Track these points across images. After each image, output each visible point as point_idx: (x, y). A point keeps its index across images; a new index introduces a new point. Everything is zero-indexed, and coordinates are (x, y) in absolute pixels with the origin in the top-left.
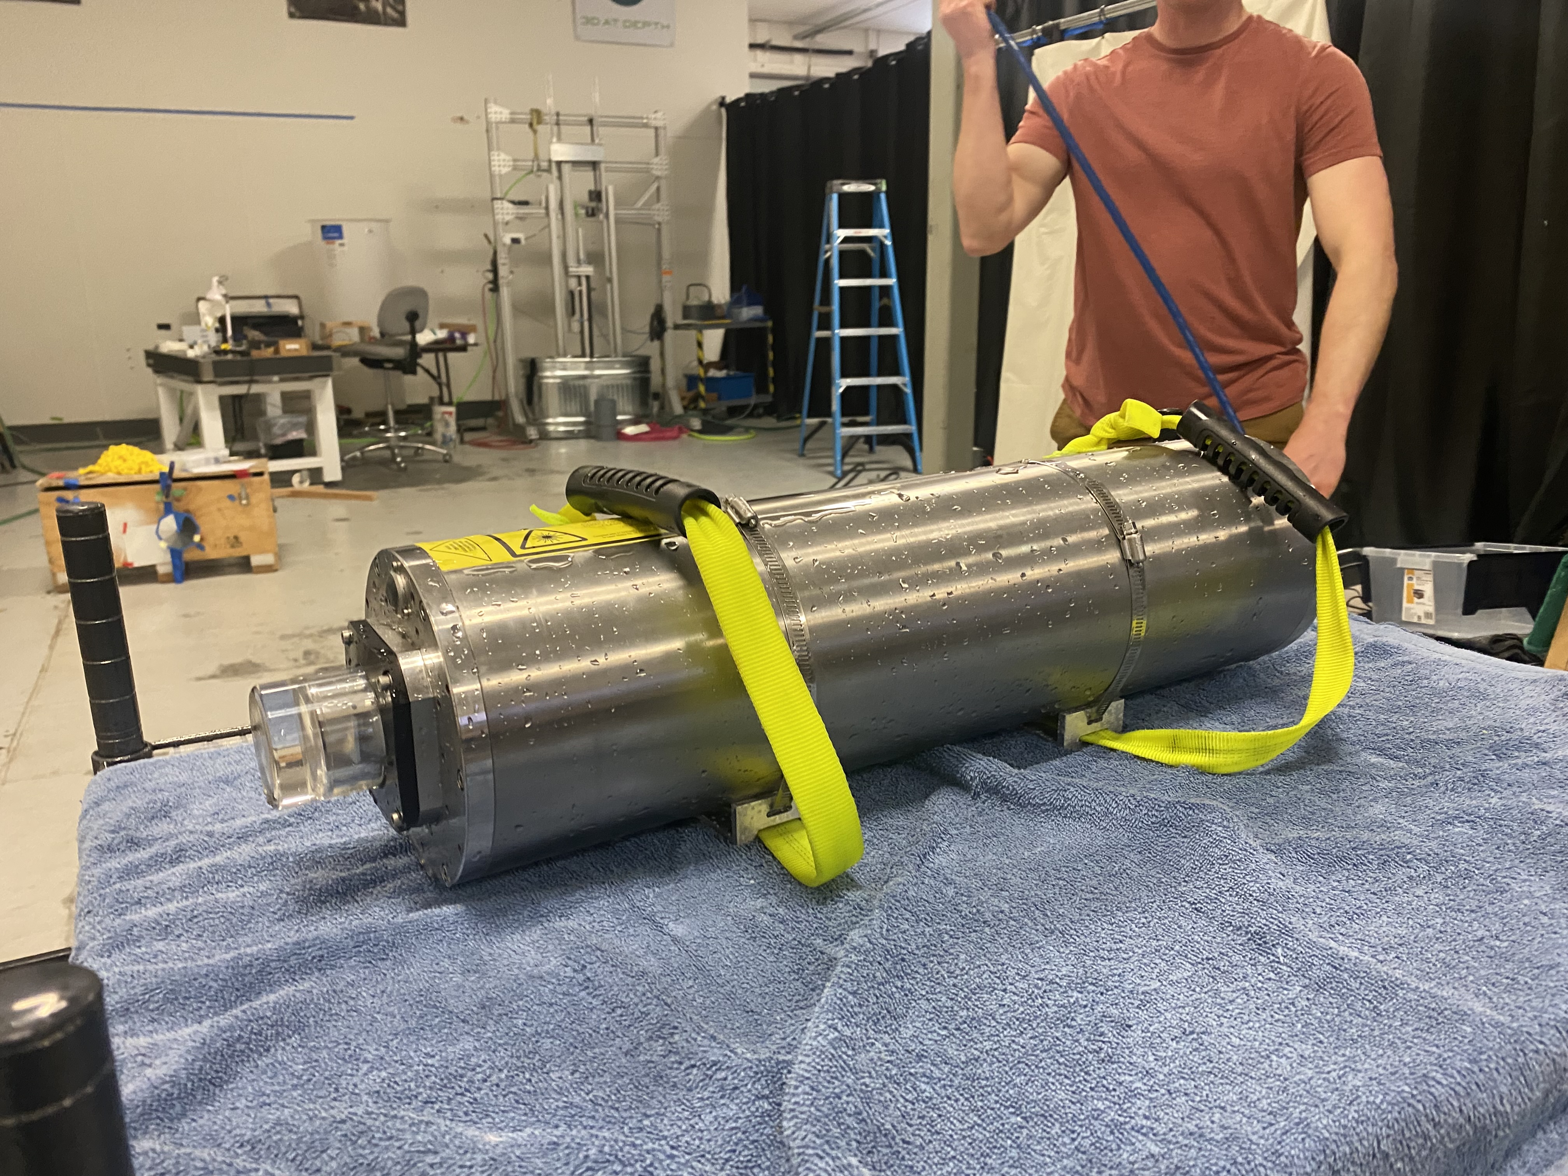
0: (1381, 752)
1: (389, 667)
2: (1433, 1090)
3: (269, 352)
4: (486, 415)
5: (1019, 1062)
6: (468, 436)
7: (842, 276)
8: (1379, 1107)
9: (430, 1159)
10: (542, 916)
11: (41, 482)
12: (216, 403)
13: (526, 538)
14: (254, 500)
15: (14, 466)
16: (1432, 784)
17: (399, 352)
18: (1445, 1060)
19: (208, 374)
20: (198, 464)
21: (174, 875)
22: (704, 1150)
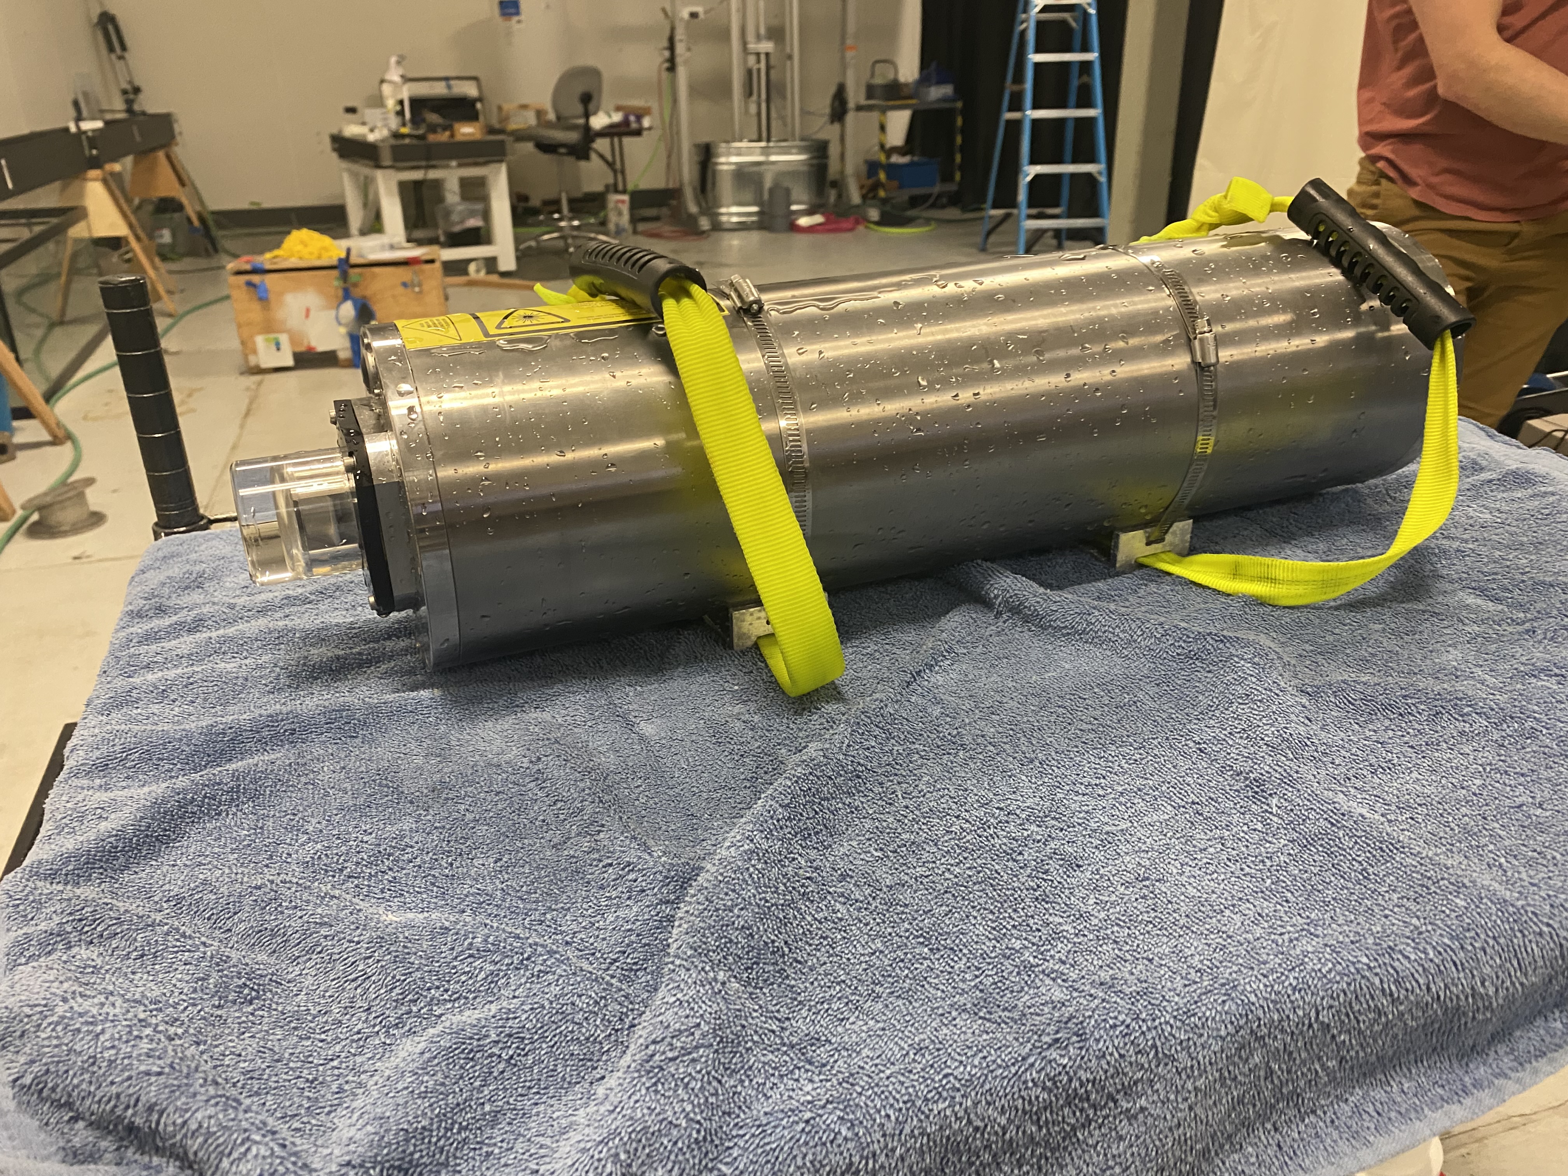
0: (1482, 592)
1: (355, 448)
2: (1396, 964)
3: (443, 137)
4: (660, 205)
5: (946, 892)
6: (641, 227)
7: (1038, 50)
8: (1325, 976)
9: (324, 931)
10: (517, 706)
11: (231, 266)
12: (395, 189)
13: (506, 317)
14: (426, 287)
15: (216, 251)
16: (1528, 631)
17: (572, 137)
18: (1420, 933)
19: (386, 158)
20: (373, 250)
21: (186, 643)
22: (595, 948)
